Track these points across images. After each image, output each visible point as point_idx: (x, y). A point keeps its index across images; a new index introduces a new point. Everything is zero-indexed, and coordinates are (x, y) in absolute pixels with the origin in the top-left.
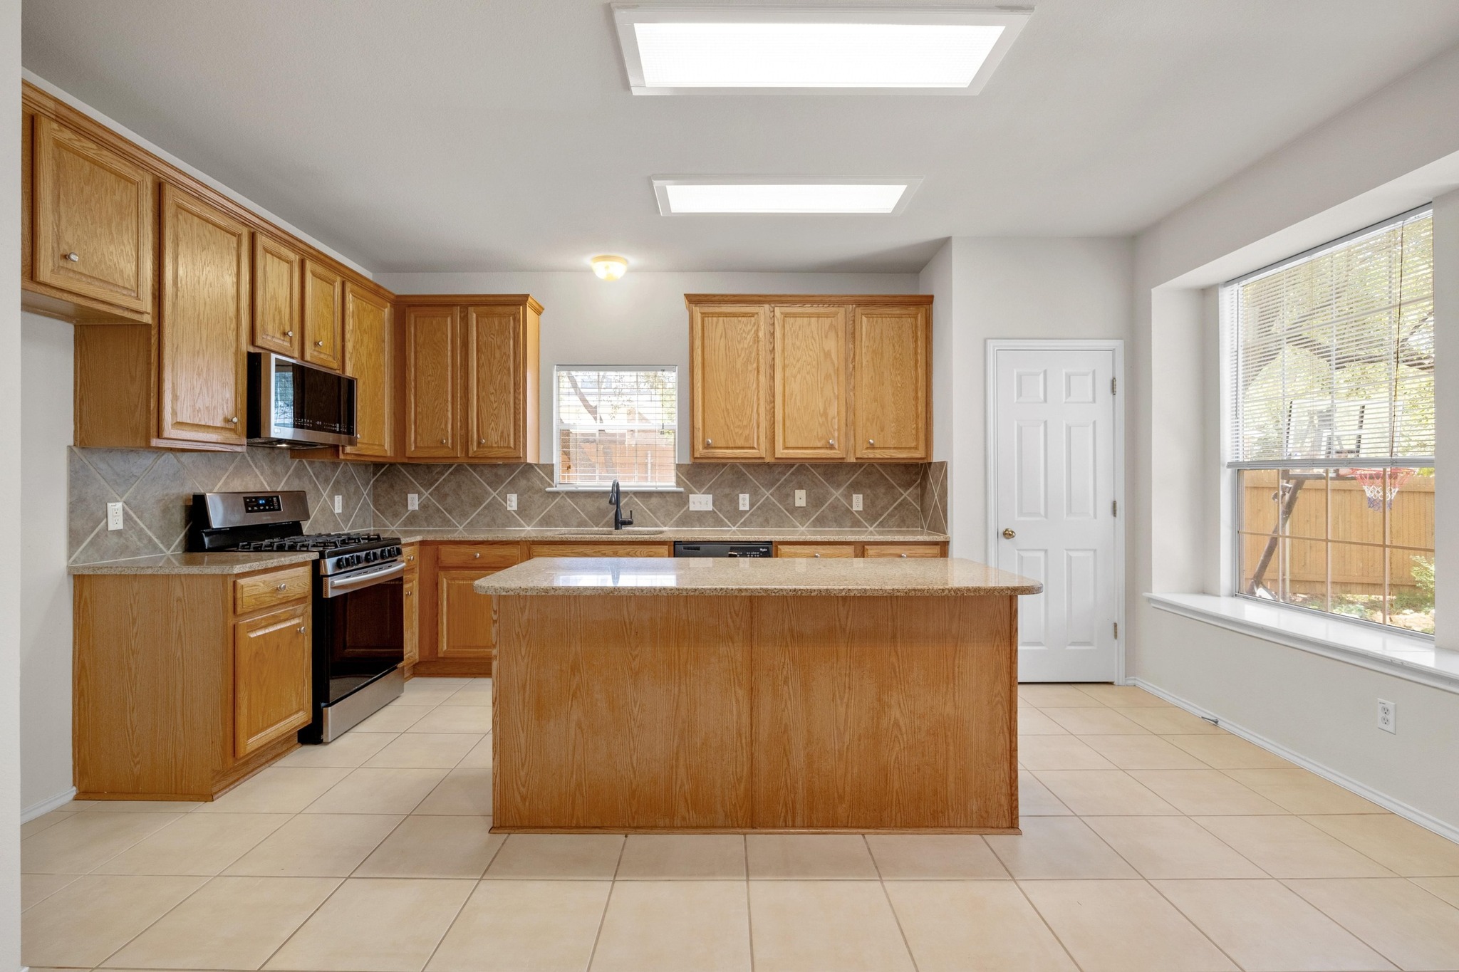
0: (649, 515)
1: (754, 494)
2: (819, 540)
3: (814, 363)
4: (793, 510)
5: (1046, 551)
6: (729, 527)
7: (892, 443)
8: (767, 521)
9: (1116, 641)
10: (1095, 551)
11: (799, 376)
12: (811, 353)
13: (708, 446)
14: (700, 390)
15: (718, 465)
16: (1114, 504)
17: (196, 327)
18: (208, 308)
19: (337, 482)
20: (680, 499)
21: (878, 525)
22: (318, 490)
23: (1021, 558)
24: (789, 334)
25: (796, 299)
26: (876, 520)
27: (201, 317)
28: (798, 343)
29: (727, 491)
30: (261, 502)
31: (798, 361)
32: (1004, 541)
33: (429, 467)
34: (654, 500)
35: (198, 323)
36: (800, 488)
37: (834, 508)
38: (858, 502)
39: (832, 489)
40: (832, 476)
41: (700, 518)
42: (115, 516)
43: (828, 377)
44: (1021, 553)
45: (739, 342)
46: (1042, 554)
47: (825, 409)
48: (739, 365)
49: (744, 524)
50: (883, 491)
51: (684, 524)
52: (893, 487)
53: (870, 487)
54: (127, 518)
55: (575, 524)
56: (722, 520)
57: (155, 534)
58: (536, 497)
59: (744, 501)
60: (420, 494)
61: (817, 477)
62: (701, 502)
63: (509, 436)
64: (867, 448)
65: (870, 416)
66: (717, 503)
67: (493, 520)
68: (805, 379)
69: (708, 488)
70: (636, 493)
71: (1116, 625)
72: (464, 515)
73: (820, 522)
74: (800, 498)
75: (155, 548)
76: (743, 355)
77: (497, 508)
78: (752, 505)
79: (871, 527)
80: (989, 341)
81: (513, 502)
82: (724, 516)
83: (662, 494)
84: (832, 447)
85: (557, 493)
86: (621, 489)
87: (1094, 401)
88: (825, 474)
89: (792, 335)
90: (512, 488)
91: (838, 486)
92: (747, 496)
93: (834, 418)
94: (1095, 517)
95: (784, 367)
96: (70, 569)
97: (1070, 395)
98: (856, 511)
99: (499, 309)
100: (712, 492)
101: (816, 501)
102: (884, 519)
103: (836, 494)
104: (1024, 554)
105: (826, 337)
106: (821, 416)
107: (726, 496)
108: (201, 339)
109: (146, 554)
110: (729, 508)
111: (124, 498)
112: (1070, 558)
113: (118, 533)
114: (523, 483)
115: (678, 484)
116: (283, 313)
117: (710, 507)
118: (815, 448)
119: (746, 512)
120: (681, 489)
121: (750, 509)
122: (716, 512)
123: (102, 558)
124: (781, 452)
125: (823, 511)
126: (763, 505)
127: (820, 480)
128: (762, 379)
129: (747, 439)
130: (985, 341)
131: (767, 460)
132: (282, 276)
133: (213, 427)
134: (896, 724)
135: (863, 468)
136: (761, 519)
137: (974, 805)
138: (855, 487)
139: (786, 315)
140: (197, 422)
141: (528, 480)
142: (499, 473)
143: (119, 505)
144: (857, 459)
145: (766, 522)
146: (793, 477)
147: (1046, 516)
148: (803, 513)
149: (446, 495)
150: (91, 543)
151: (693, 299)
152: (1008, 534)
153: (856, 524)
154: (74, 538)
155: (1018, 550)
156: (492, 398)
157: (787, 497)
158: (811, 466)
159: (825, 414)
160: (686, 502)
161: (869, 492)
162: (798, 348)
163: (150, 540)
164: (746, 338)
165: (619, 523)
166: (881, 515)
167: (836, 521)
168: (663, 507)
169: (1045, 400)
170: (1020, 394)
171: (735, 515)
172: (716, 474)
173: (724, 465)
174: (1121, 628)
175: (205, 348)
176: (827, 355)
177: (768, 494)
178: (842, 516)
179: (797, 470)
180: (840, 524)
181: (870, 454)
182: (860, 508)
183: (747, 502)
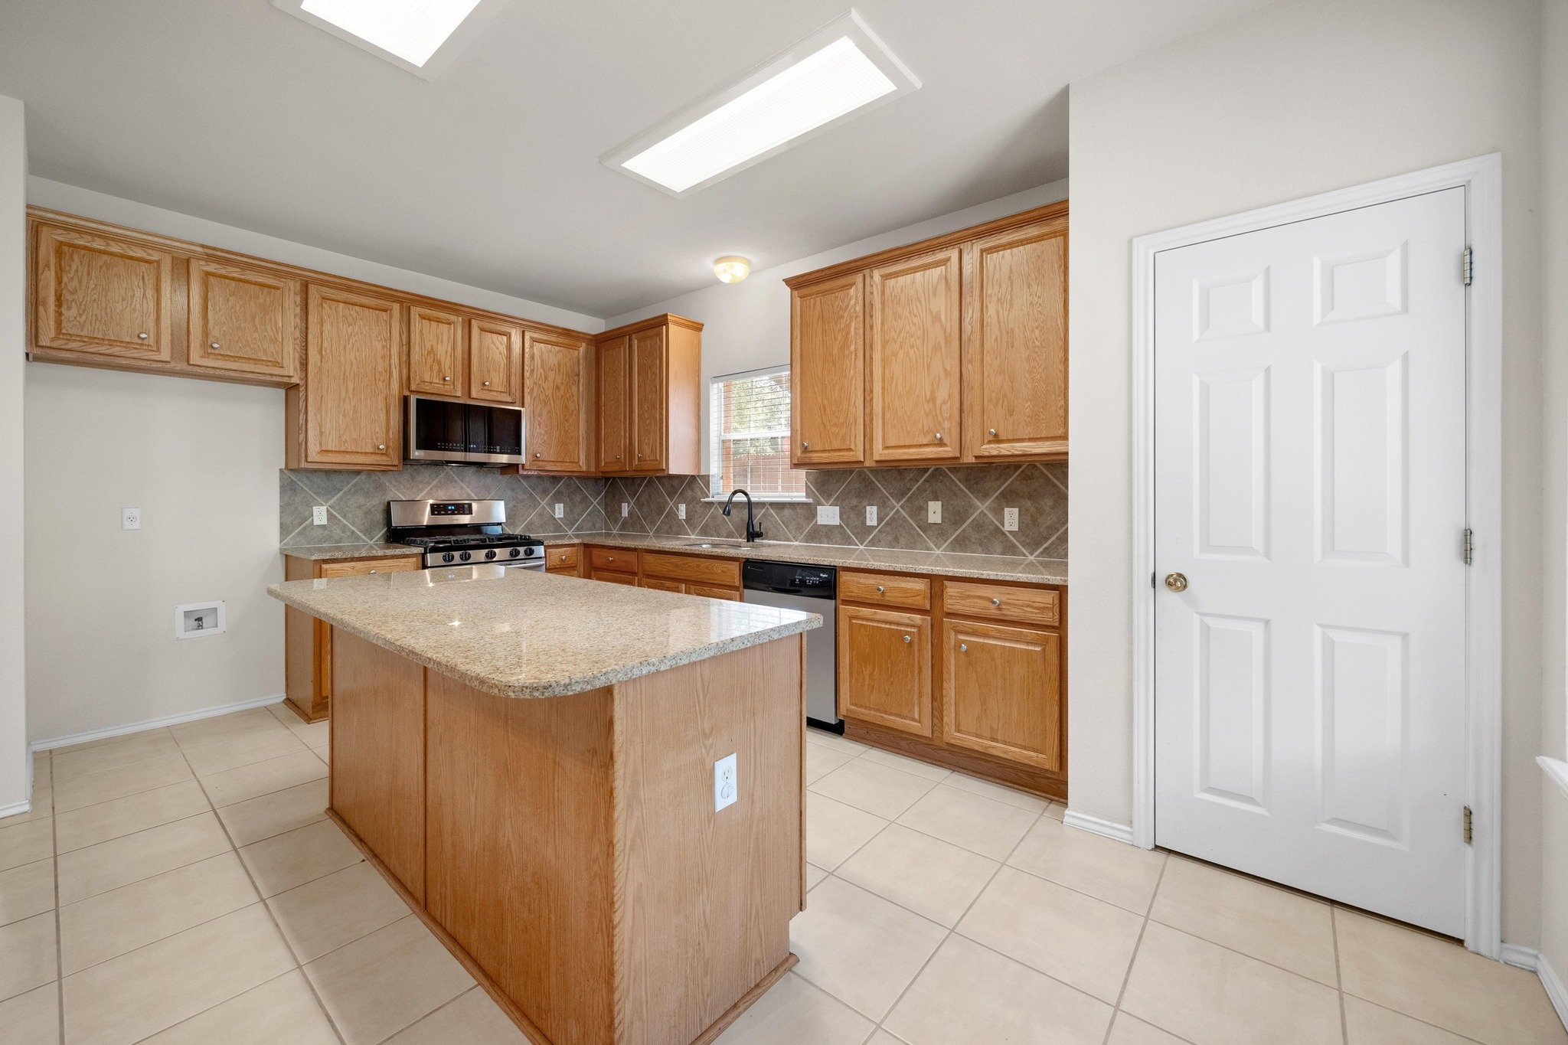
0: (782, 527)
1: (883, 506)
2: (883, 568)
3: (920, 333)
4: (926, 527)
5: (1267, 622)
6: (857, 545)
7: (1026, 432)
8: (896, 539)
9: (1469, 851)
10: (1405, 636)
11: (901, 353)
12: (915, 320)
13: (805, 450)
15: (845, 472)
16: (1468, 534)
17: (341, 381)
18: (355, 368)
19: (559, 493)
20: (809, 511)
21: (1042, 553)
22: (535, 499)
23: (1206, 630)
24: (890, 301)
25: (897, 252)
26: (1038, 545)
27: (348, 373)
28: (900, 310)
29: (854, 502)
30: (450, 508)
31: (900, 333)
32: (1168, 598)
33: (633, 479)
34: (787, 512)
35: (344, 379)
36: (936, 499)
37: (978, 526)
38: (1011, 519)
39: (976, 500)
40: (977, 483)
41: (828, 533)
42: (320, 515)
43: (936, 348)
44: (1208, 620)
45: (836, 323)
46: (1257, 631)
47: (932, 392)
49: (872, 543)
50: (1050, 503)
51: (810, 542)
53: (1030, 497)
54: (330, 516)
55: (725, 535)
56: (850, 537)
57: (358, 529)
58: (698, 506)
59: (872, 515)
60: (629, 503)
61: (956, 485)
62: (828, 515)
63: (656, 449)
64: (990, 442)
65: (994, 395)
66: (844, 517)
67: (670, 527)
68: (908, 354)
69: (835, 500)
70: (772, 504)
71: (1468, 813)
72: (653, 523)
73: (961, 543)
74: (935, 512)
75: (358, 538)
76: (839, 339)
77: (672, 515)
78: (880, 520)
79: (1032, 555)
80: (1135, 241)
81: (682, 512)
82: (851, 532)
83: (793, 505)
84: (941, 443)
85: (712, 503)
86: (752, 499)
87: (1405, 309)
88: (966, 480)
89: (893, 301)
90: (683, 498)
91: (985, 496)
92: (875, 509)
93: (944, 403)
94: (1406, 561)
95: (885, 344)
96: (282, 551)
97: (1333, 308)
98: (1010, 532)
99: (651, 332)
100: (839, 503)
101: (954, 517)
102: (1052, 544)
103: (982, 507)
104: (1215, 624)
105: (935, 294)
106: (928, 402)
107: (853, 508)
108: (347, 390)
109: (349, 542)
110: (856, 523)
111: (329, 504)
113: (323, 527)
114: (690, 495)
115: (807, 496)
116: (443, 363)
117: (837, 521)
118: (921, 446)
119: (873, 528)
120: (810, 500)
121: (878, 525)
122: (842, 527)
123: (309, 543)
124: (879, 453)
125: (964, 530)
126: (893, 519)
127: (960, 489)
128: (860, 362)
129: (844, 439)
130: (1130, 242)
131: (868, 464)
132: (442, 334)
133: (362, 453)
135: (1020, 471)
136: (890, 538)
138: (1009, 498)
139: (886, 277)
140: (343, 449)
141: (693, 490)
142: (674, 484)
143: (324, 509)
144: (976, 457)
145: (895, 542)
146: (928, 485)
147: (1268, 554)
148: (939, 532)
149: (643, 504)
150: (300, 533)
152: (1178, 582)
153: (1009, 549)
154: (284, 529)
155: (1201, 614)
156: (646, 415)
157: (919, 511)
158: (949, 469)
159: (933, 399)
160: (814, 515)
161: (1028, 504)
162: (900, 317)
163: (353, 533)
164: (842, 317)
165: (751, 535)
166: (1046, 539)
167: (981, 544)
168: (794, 519)
169: (1268, 327)
171: (863, 531)
172: (844, 483)
173: (851, 472)
174: (1487, 823)
175: (351, 396)
176: (936, 318)
177: (898, 506)
178: (990, 537)
179: (933, 475)
180: (987, 551)
181: (993, 449)
182: (1015, 528)
183: (875, 516)
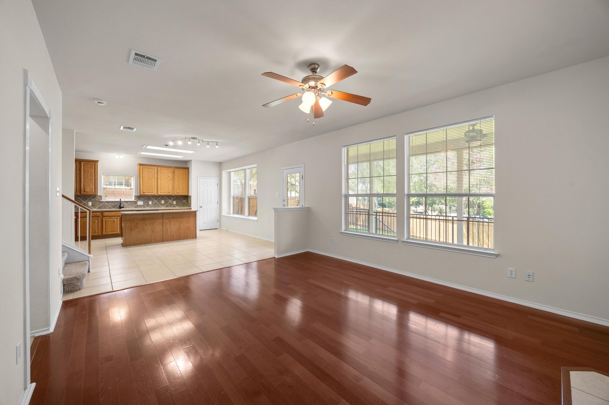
0: (128, 206)
1: (153, 201)
3: (166, 178)
4: (161, 204)
5: (207, 209)
6: (147, 208)
7: (181, 192)
8: (155, 206)
9: (218, 222)
10: (215, 209)
11: (163, 180)
12: (166, 176)
13: (143, 192)
14: (142, 181)
15: (144, 196)
16: (217, 202)
20: (135, 203)
24: (161, 172)
25: (163, 166)
26: (178, 206)
29: (146, 201)
31: (163, 177)
32: (201, 208)
34: (129, 203)
36: (163, 200)
37: (170, 204)
38: (175, 202)
41: (140, 206)
43: (169, 180)
48: (150, 178)
49: (150, 207)
50: (180, 200)
51: (136, 208)
52: (182, 200)
53: (177, 200)
55: (109, 208)
58: (97, 202)
59: (150, 203)
61: (166, 198)
62: (140, 203)
63: (93, 190)
65: (177, 187)
69: (142, 200)
70: (124, 202)
71: (218, 220)
73: (167, 206)
74: (163, 202)
76: (151, 176)
78: (152, 204)
81: (90, 204)
82: (146, 206)
83: (131, 202)
84: (170, 193)
85: (103, 202)
86: (121, 201)
87: (214, 187)
88: (168, 198)
90: (90, 200)
91: (171, 200)
93: (170, 187)
94: (214, 204)
95: (160, 178)
97: (211, 186)
99: (90, 163)
101: (166, 202)
102: (180, 205)
103: (170, 201)
104: (204, 210)
105: (169, 173)
107: (146, 202)
112: (211, 210)
114: (93, 200)
115: (135, 200)
117: (143, 204)
118: (166, 193)
124: (159, 194)
125: (167, 204)
126: (155, 203)
128: (155, 180)
129: (152, 191)
130: (197, 177)
131: (156, 195)
134: (182, 228)
135: (176, 197)
137: (191, 236)
138: (174, 200)
139: (160, 169)
141: (95, 199)
142: (87, 197)
144: (174, 195)
147: (207, 204)
148: (163, 205)
151: (140, 165)
152: (201, 207)
153: (174, 206)
156: (88, 182)
157: (160, 202)
158: (165, 196)
159: (168, 187)
160: (137, 203)
162: (163, 175)
164: (152, 172)
165: (120, 207)
168: (131, 204)
169: (207, 186)
170: (203, 185)
171: (148, 205)
172: (144, 198)
173: (146, 196)
176: (169, 176)
177: (156, 201)
178: (172, 205)
179: (162, 197)
180: (171, 207)
181: (177, 194)
182: (175, 204)
183: (151, 203)
